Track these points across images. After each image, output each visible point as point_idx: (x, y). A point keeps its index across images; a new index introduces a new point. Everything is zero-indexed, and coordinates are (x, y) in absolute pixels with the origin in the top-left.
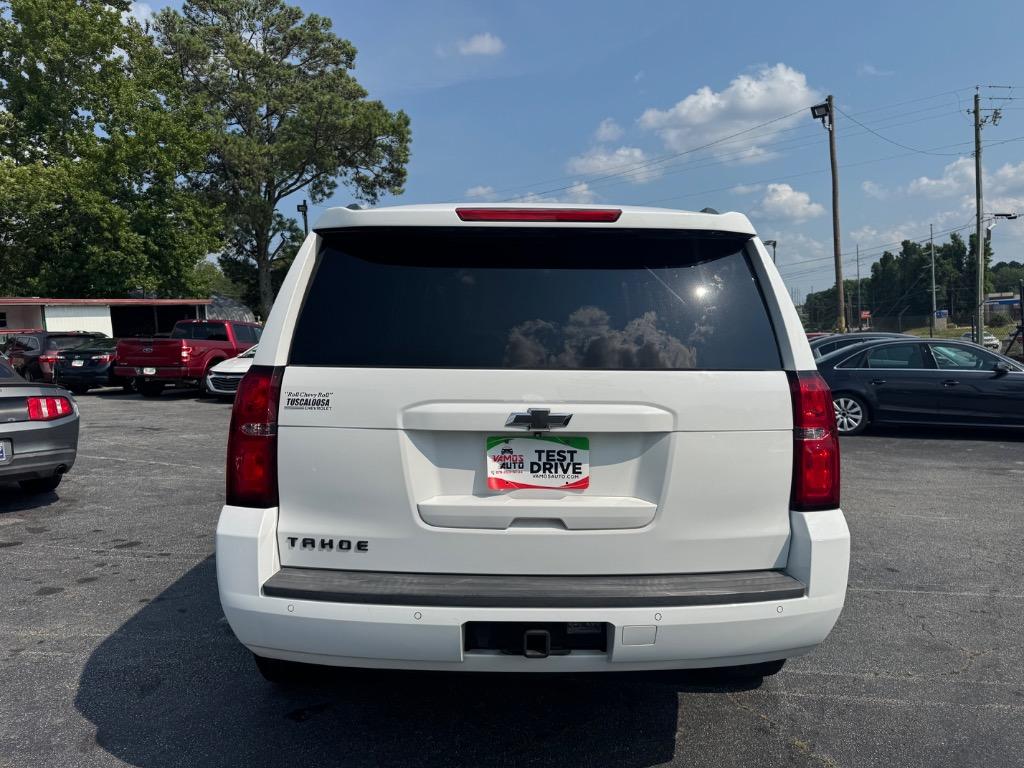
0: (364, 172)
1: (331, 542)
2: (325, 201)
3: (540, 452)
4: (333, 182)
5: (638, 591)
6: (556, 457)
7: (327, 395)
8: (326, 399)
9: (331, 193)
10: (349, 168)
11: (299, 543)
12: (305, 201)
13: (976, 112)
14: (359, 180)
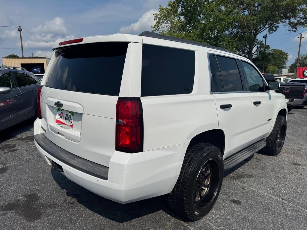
0: (293, 20)
2: (273, 33)
3: (66, 114)
4: (278, 26)
6: (69, 117)
9: (276, 30)
10: (287, 20)
12: (266, 34)
14: (290, 24)
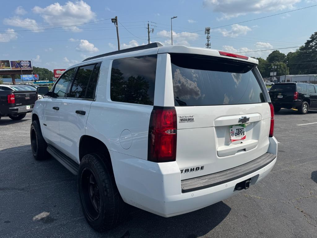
1: (194, 169)
3: (237, 129)
5: (260, 164)
6: (240, 131)
7: (192, 117)
8: (192, 118)
11: (184, 171)
13: (148, 28)
